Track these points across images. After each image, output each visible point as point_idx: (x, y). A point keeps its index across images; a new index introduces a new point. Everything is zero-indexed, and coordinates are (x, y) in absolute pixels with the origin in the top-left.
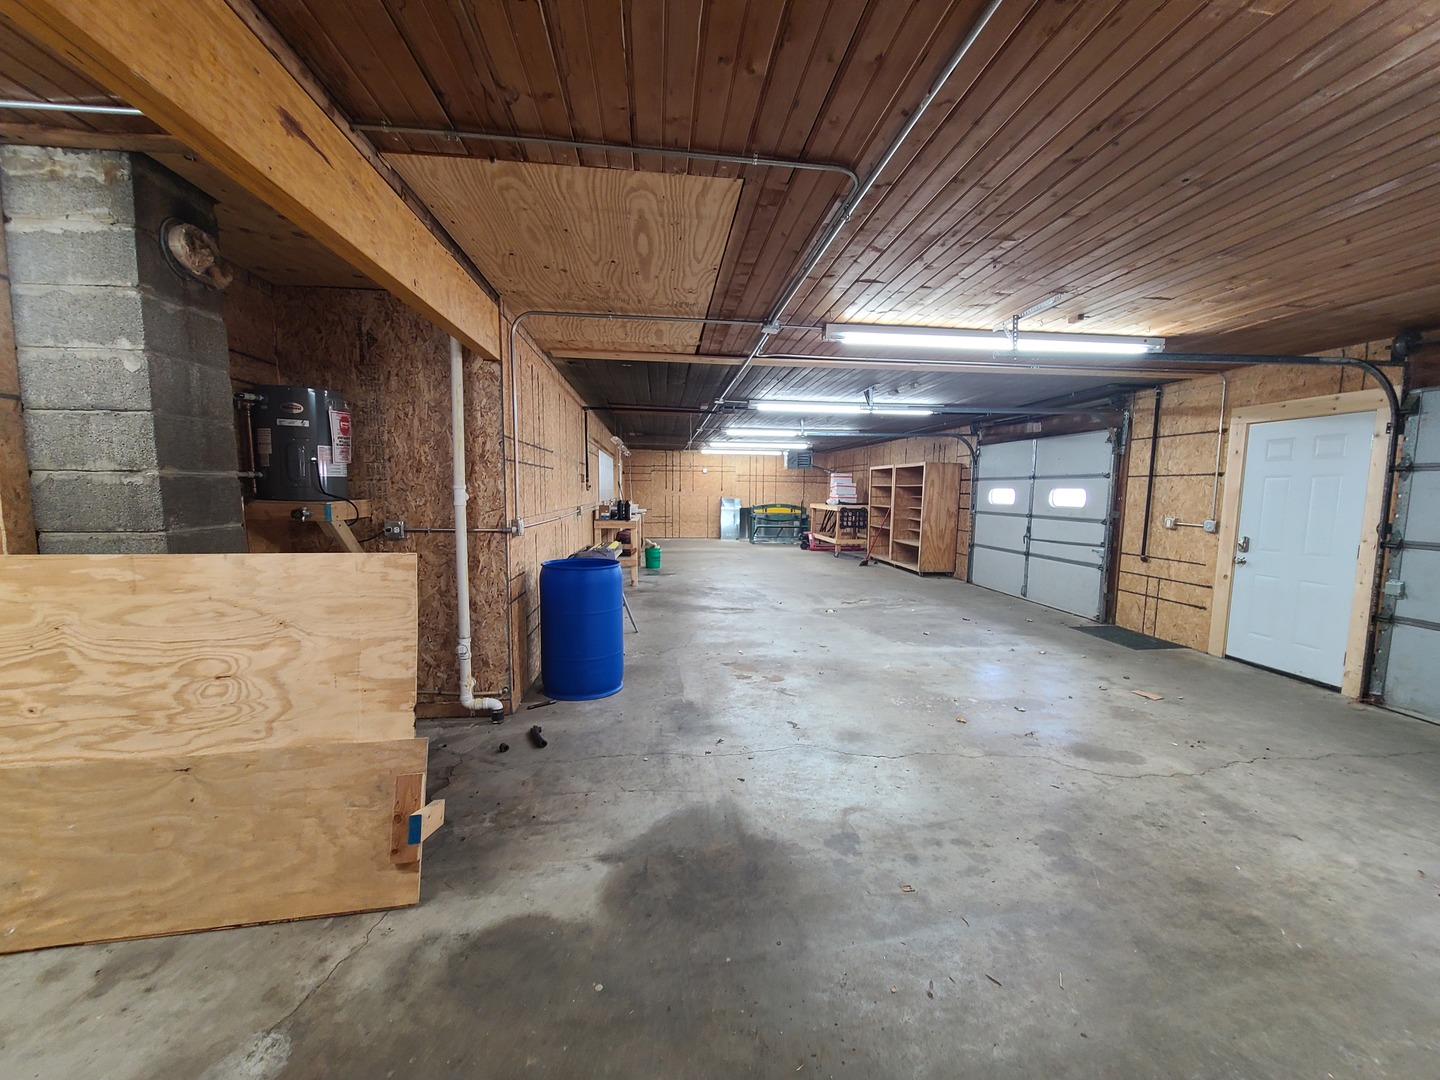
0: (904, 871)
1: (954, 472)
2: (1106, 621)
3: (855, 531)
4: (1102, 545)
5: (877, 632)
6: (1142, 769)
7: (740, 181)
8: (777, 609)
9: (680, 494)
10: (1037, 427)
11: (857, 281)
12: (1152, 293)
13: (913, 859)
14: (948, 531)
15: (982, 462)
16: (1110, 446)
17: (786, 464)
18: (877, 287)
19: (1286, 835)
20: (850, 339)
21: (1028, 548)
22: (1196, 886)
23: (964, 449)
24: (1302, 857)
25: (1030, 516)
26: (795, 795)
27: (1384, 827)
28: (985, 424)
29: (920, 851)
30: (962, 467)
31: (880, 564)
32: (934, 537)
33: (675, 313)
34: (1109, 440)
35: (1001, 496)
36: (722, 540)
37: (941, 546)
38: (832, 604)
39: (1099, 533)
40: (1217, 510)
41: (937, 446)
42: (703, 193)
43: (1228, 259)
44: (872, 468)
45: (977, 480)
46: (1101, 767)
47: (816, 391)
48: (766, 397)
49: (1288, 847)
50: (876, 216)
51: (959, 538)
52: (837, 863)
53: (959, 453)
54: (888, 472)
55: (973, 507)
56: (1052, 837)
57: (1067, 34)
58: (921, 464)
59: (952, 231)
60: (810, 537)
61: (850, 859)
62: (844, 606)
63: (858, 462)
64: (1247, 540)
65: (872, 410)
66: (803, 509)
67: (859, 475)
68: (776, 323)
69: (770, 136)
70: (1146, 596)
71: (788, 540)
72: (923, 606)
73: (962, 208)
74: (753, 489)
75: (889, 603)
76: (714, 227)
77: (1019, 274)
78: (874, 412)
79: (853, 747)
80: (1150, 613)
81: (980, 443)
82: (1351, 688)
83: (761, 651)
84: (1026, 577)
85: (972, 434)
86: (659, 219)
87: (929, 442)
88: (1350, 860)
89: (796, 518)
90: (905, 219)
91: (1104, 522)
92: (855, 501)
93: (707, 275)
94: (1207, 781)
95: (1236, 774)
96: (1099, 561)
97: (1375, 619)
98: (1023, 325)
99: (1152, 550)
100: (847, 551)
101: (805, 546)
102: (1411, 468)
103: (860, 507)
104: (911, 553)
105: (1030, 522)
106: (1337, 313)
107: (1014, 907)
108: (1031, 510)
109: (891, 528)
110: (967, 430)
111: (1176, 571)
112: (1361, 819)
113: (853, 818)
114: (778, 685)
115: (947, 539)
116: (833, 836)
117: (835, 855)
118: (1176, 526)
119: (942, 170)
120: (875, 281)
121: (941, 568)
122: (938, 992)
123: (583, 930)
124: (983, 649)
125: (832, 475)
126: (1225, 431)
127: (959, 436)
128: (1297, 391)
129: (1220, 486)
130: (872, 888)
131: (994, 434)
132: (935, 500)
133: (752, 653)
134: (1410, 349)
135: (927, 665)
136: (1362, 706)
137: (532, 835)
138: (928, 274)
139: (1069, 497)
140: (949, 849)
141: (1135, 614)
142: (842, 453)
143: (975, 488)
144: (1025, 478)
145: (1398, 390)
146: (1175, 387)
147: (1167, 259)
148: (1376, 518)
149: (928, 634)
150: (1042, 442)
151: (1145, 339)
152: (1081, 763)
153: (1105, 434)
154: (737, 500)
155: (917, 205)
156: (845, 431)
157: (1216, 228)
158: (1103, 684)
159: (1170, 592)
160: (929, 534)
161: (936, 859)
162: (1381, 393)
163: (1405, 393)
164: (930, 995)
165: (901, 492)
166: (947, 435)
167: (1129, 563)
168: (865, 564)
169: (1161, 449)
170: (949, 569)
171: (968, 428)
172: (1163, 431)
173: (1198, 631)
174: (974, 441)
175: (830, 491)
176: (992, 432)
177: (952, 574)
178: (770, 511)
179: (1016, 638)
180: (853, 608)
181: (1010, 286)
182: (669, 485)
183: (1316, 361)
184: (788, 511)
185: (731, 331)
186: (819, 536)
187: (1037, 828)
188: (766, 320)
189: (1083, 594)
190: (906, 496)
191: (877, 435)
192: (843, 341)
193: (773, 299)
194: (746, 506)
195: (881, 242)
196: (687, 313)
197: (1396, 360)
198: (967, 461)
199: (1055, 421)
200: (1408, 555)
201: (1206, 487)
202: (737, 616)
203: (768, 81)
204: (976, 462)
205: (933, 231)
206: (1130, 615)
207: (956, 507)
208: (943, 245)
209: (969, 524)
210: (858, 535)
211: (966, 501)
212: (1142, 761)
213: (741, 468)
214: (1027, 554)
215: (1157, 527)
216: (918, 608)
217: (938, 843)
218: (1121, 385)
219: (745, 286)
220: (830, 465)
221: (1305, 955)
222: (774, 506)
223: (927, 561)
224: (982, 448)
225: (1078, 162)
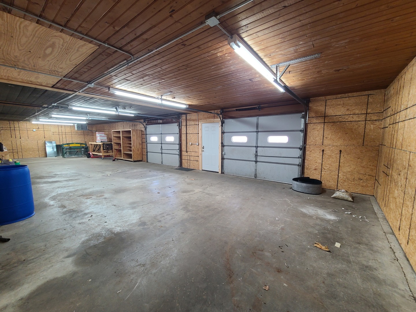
0: (159, 224)
1: (140, 132)
2: (181, 167)
3: (107, 151)
4: (178, 150)
5: (127, 178)
6: (195, 192)
7: (98, 47)
8: (89, 177)
9: (20, 140)
10: (161, 121)
11: (124, 79)
12: (188, 96)
13: (160, 221)
14: (140, 149)
15: (147, 129)
16: (178, 127)
17: (76, 129)
18: (129, 82)
19: (217, 196)
20: (118, 93)
21: (162, 152)
22: (207, 207)
23: (142, 126)
24: (219, 198)
25: (162, 144)
26: (124, 220)
27: (227, 191)
28: (147, 120)
29: (160, 219)
30: (142, 131)
31: (119, 160)
32: (136, 150)
33: (50, 73)
34: (177, 125)
35: (154, 139)
36: (48, 158)
37: (138, 153)
38: (108, 173)
39: (177, 147)
40: (198, 141)
41: (134, 125)
42: (83, 46)
43: (200, 93)
44: (112, 131)
45: (147, 134)
46: (188, 194)
47: (97, 106)
48: (77, 105)
49: (217, 197)
50: (134, 66)
51: (143, 150)
52: (143, 229)
53: (141, 127)
54: (119, 132)
55: (146, 142)
56: (184, 208)
57: (182, 50)
58: (130, 130)
59: (152, 75)
60: (91, 154)
61: (146, 227)
62: (113, 173)
63: (105, 129)
64: (203, 146)
65: (119, 113)
66: (86, 144)
67: (107, 133)
68: (93, 84)
69: (113, 41)
70: (188, 160)
71: (80, 156)
72: (137, 170)
73: (155, 71)
74: (61, 138)
75: (127, 170)
76: (82, 54)
77: (164, 87)
78: (119, 114)
79: (135, 205)
80: (189, 163)
81: (146, 125)
82: (220, 172)
83: (91, 190)
84: (162, 159)
85: (144, 122)
86: (61, 47)
87: (131, 123)
88: (224, 196)
89: (83, 147)
90: (141, 69)
91: (178, 144)
92: (107, 141)
93: (71, 65)
94: (205, 191)
95: (208, 189)
96: (178, 153)
97: (222, 159)
98: (163, 97)
99: (188, 150)
100: (106, 157)
101: (89, 156)
102: (224, 133)
103: (109, 143)
104: (130, 156)
105: (162, 145)
106: (214, 105)
107: (182, 221)
108: (162, 142)
109: (122, 149)
110: (142, 121)
111: (193, 154)
112: (224, 190)
113: (142, 219)
114: (103, 197)
115: (140, 151)
116: (139, 224)
117: (142, 227)
118: (192, 144)
119: (153, 63)
120: (129, 80)
121: (139, 159)
122: (174, 239)
123: (74, 274)
124: (157, 177)
125: (97, 133)
126: (198, 125)
127: (141, 122)
128: (209, 118)
129: (198, 136)
130: (153, 229)
131: (150, 123)
132: (135, 140)
133: (88, 191)
134: (223, 112)
135: (145, 183)
136: (222, 174)
137: (28, 265)
138: (144, 82)
139: (170, 139)
140: (166, 217)
141: (186, 164)
142: (99, 125)
143: (146, 136)
144: (159, 134)
145: (222, 119)
146: (189, 115)
147: (191, 90)
148: (221, 142)
149: (142, 176)
150: (162, 125)
151: (185, 104)
152: (185, 194)
153: (176, 124)
154: (53, 142)
155: (146, 67)
156: (103, 118)
157: (199, 87)
158: (184, 179)
159: (192, 158)
160: (134, 150)
161: (164, 219)
162: (220, 119)
163: (222, 120)
164: (173, 240)
165: (124, 138)
166: (137, 122)
167: (184, 153)
168: (114, 160)
169: (188, 128)
170: (141, 159)
171: (143, 120)
172: (188, 124)
173: (197, 166)
174: (145, 124)
175: (96, 138)
176: (149, 122)
177: (142, 160)
178: (71, 145)
179: (163, 173)
180: (116, 173)
181: (161, 89)
182: (13, 136)
183: (211, 113)
184: (79, 145)
185: (72, 83)
186: (94, 153)
187: (181, 207)
188: (89, 82)
189: (175, 161)
190: (125, 139)
191: (115, 120)
192: (115, 93)
193: (94, 77)
194: (58, 144)
195: (134, 72)
196: (56, 74)
197: (221, 114)
198: (143, 129)
199: (165, 120)
200: (225, 147)
201: (196, 135)
202: (73, 182)
203: (118, 31)
204: (146, 130)
205: (147, 73)
206: (185, 165)
207: (141, 142)
208: (149, 77)
209: (145, 146)
210: (109, 152)
211: (144, 140)
212: (195, 191)
213: (53, 130)
214: (162, 153)
215: (188, 145)
216: (136, 170)
217: (164, 216)
218: (179, 113)
219: (85, 72)
220: (94, 129)
221: (222, 210)
222: (73, 143)
223: (135, 158)
224: (147, 126)
225: (179, 70)
